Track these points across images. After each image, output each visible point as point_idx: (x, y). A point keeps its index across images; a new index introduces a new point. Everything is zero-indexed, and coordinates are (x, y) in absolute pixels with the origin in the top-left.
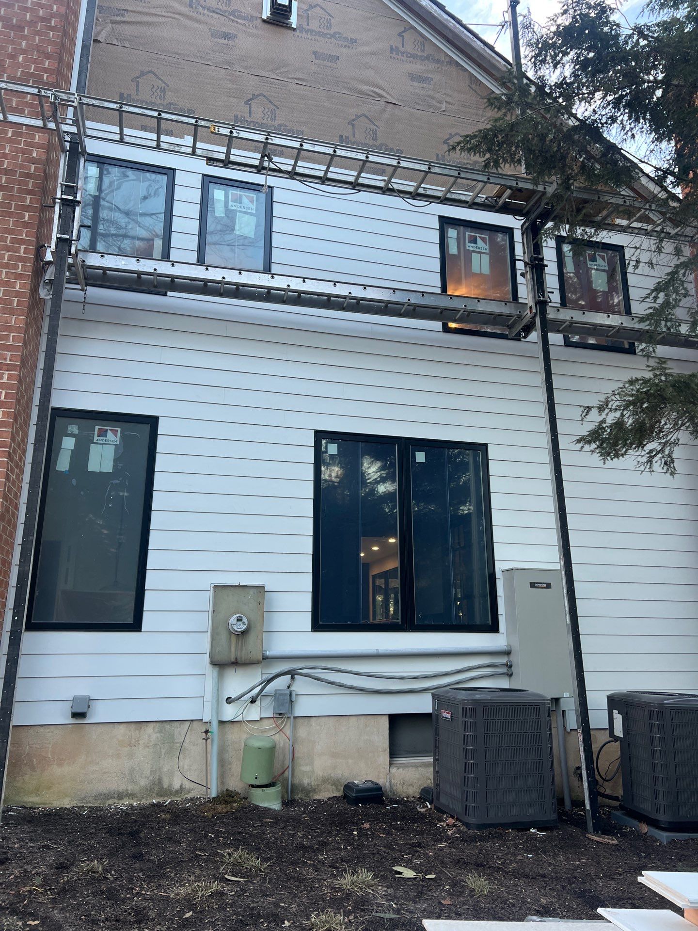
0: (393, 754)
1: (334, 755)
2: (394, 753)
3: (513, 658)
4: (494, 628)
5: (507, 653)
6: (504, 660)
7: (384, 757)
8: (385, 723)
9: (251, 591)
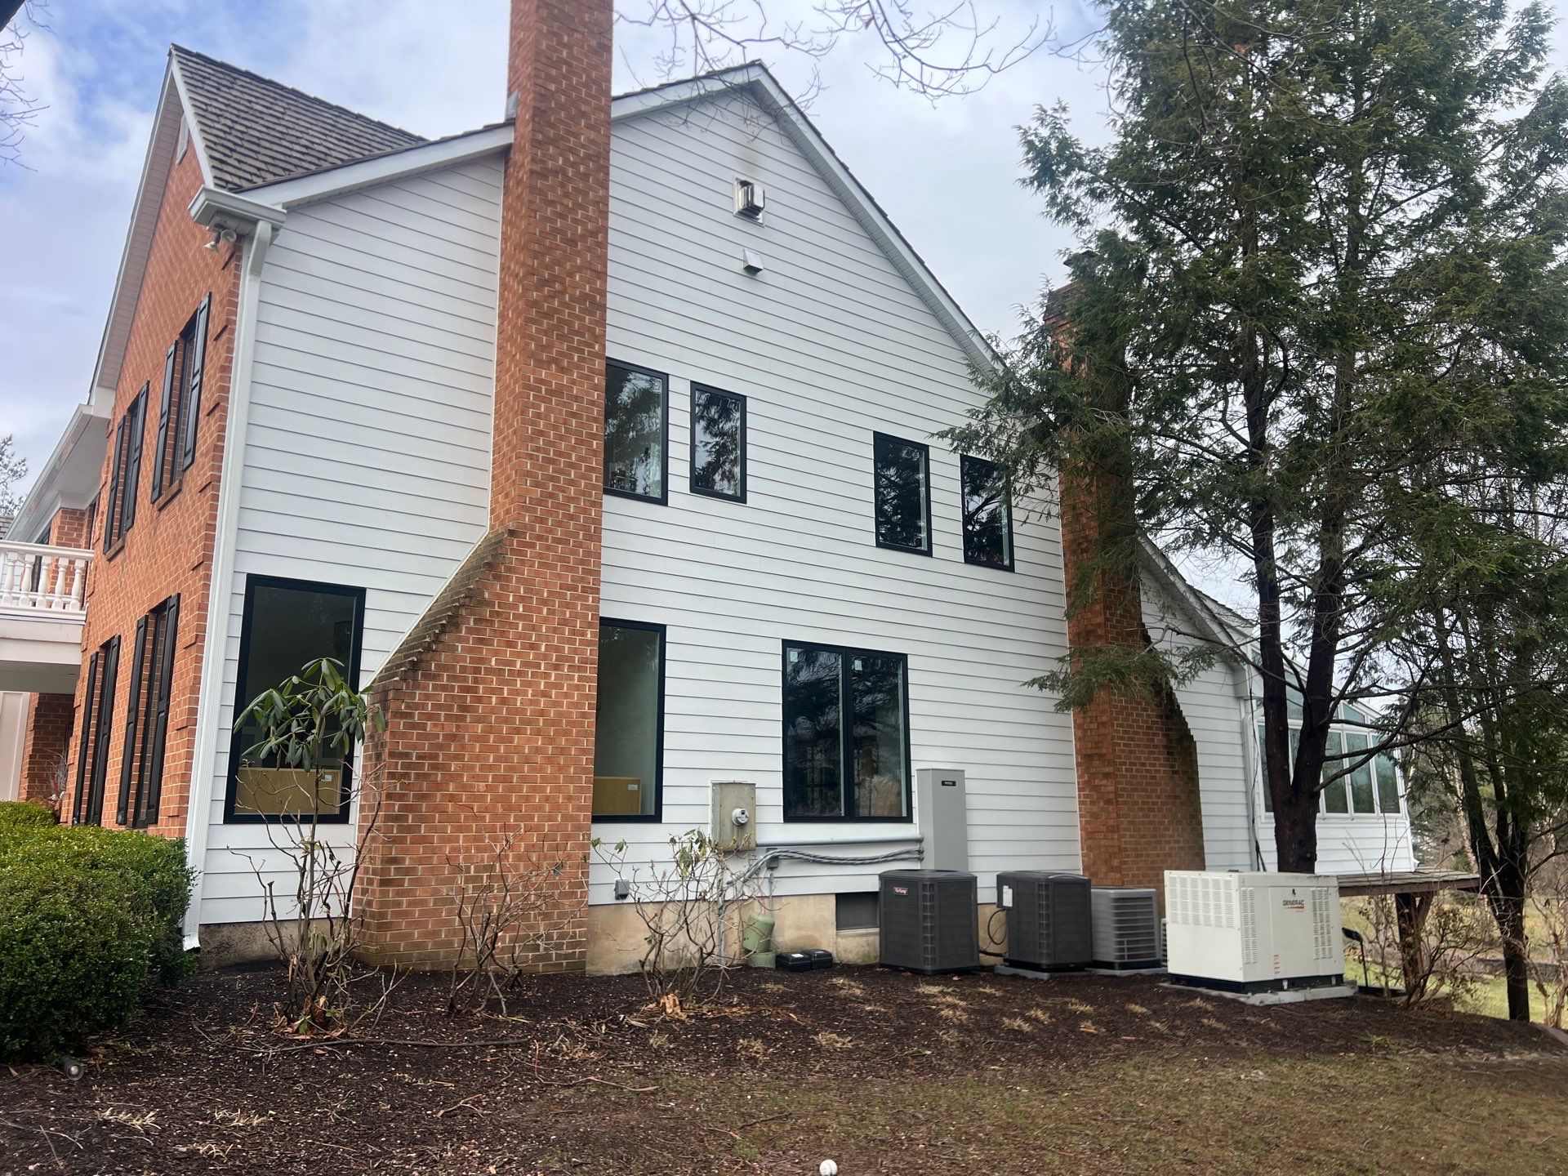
0: (839, 927)
1: (799, 928)
2: (840, 925)
3: (924, 844)
4: (908, 819)
5: (919, 841)
6: (916, 847)
7: (832, 930)
8: (833, 900)
9: (747, 788)
